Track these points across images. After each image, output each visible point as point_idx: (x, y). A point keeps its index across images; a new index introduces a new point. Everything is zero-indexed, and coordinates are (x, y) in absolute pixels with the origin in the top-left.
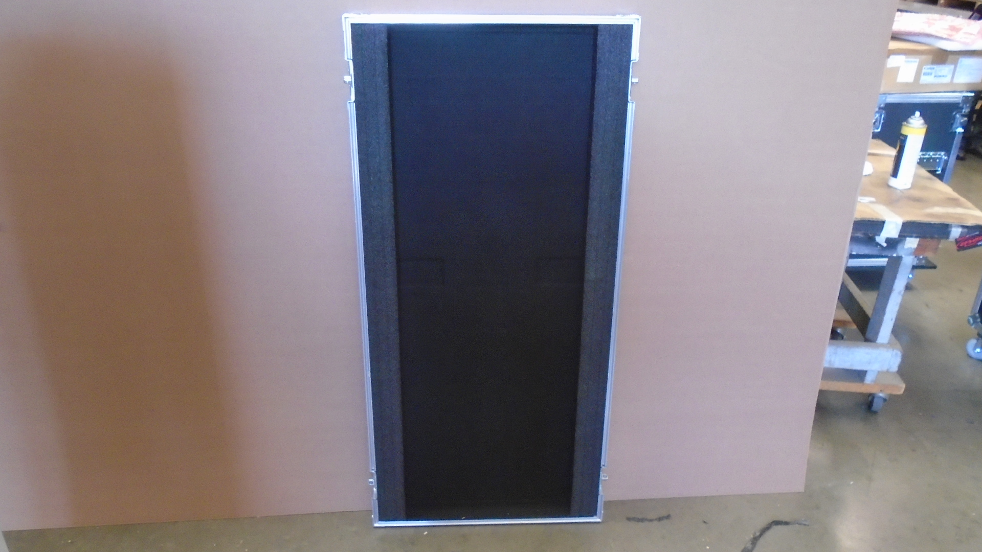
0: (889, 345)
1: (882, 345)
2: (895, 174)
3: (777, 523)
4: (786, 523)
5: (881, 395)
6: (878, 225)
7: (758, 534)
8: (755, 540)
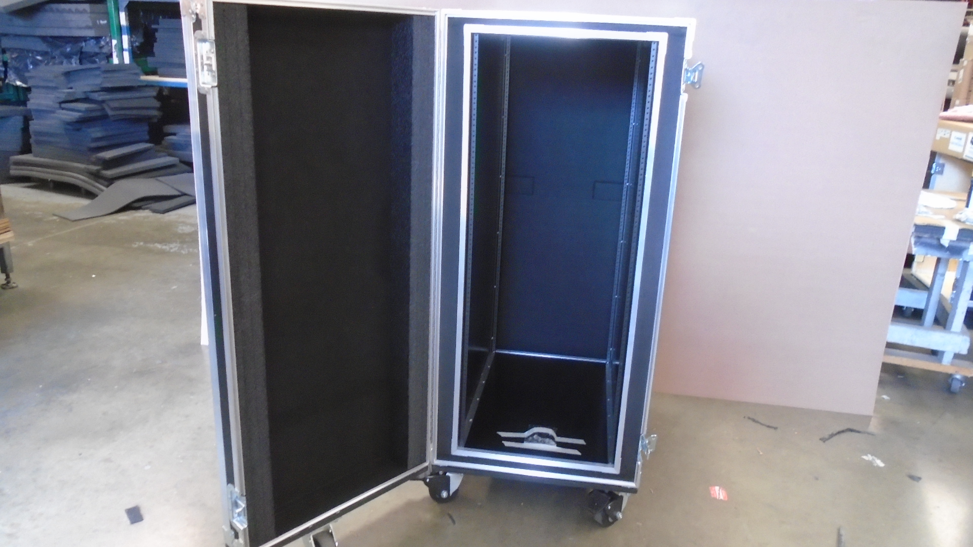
0: (962, 333)
1: (955, 333)
2: (967, 206)
3: (851, 430)
4: (858, 432)
5: (958, 377)
6: (940, 230)
7: (835, 433)
8: (832, 436)
